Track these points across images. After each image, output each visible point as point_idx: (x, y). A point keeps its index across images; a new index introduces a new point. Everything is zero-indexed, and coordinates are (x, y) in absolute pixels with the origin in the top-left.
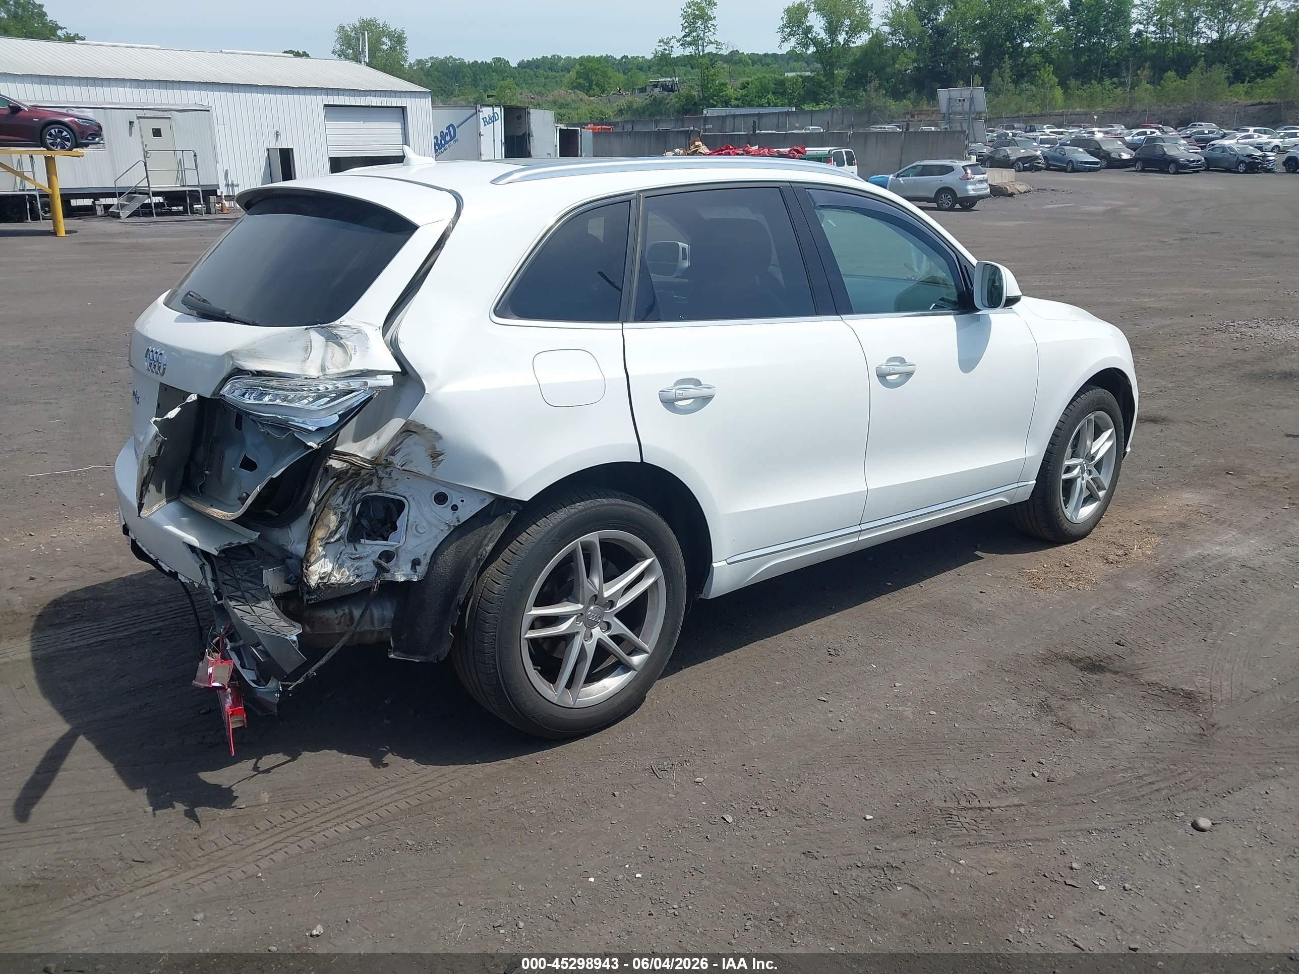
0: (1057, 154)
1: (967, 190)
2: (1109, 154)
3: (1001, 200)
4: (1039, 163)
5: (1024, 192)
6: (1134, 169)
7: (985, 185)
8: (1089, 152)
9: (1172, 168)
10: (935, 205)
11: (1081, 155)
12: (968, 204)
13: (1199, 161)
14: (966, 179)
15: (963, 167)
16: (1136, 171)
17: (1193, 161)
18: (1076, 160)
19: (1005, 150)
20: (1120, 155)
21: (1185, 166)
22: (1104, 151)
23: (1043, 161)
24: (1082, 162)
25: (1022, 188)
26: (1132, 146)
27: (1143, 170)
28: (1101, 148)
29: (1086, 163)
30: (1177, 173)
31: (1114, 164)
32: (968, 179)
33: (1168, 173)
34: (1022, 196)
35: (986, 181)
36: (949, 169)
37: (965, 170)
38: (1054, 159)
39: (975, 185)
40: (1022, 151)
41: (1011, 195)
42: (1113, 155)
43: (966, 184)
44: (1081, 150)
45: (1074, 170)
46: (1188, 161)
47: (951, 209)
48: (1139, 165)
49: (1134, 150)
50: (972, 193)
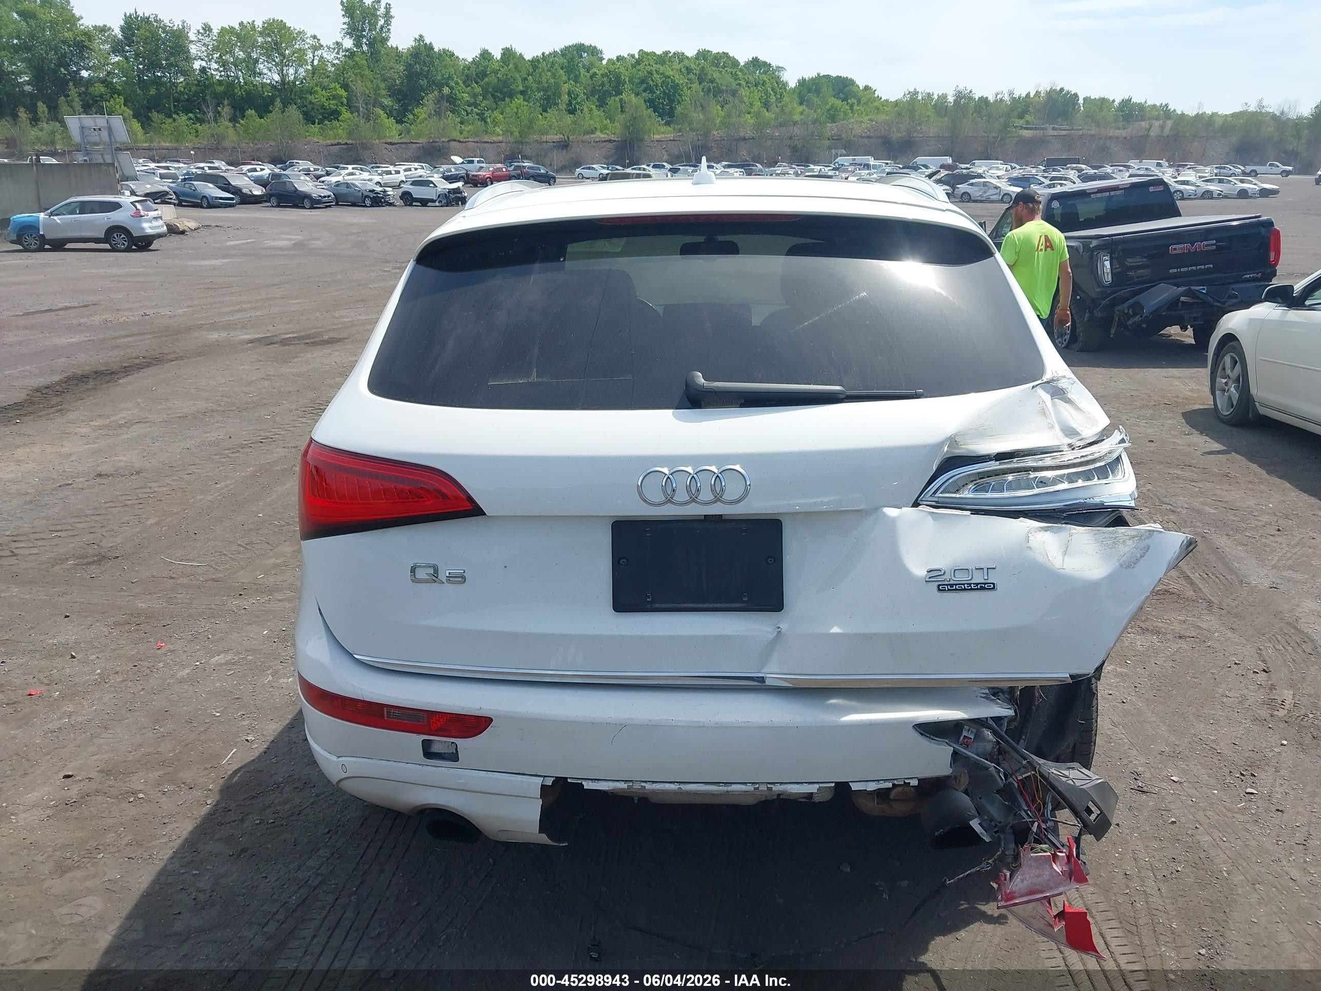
0: (187, 190)
1: (143, 229)
2: (240, 190)
3: (175, 238)
4: (171, 199)
5: (195, 229)
6: (269, 204)
7: (160, 222)
8: (219, 188)
9: (307, 203)
10: (107, 246)
11: (212, 191)
12: (143, 243)
13: (329, 196)
14: (138, 215)
15: (131, 203)
16: (272, 206)
17: (325, 197)
18: (210, 196)
19: (127, 185)
20: (251, 191)
21: (319, 202)
22: (234, 187)
23: (174, 197)
24: (216, 198)
25: (192, 225)
26: (259, 181)
27: (278, 206)
28: (230, 184)
29: (221, 198)
30: (312, 208)
31: (247, 200)
32: (141, 216)
33: (304, 208)
34: (194, 234)
35: (161, 218)
36: (116, 206)
37: (136, 207)
38: (185, 194)
39: (151, 222)
40: (148, 186)
41: (183, 232)
42: (244, 191)
43: (140, 222)
44: (211, 185)
45: (211, 206)
46: (320, 196)
47: (128, 250)
48: (274, 201)
49: (265, 186)
50: (149, 231)
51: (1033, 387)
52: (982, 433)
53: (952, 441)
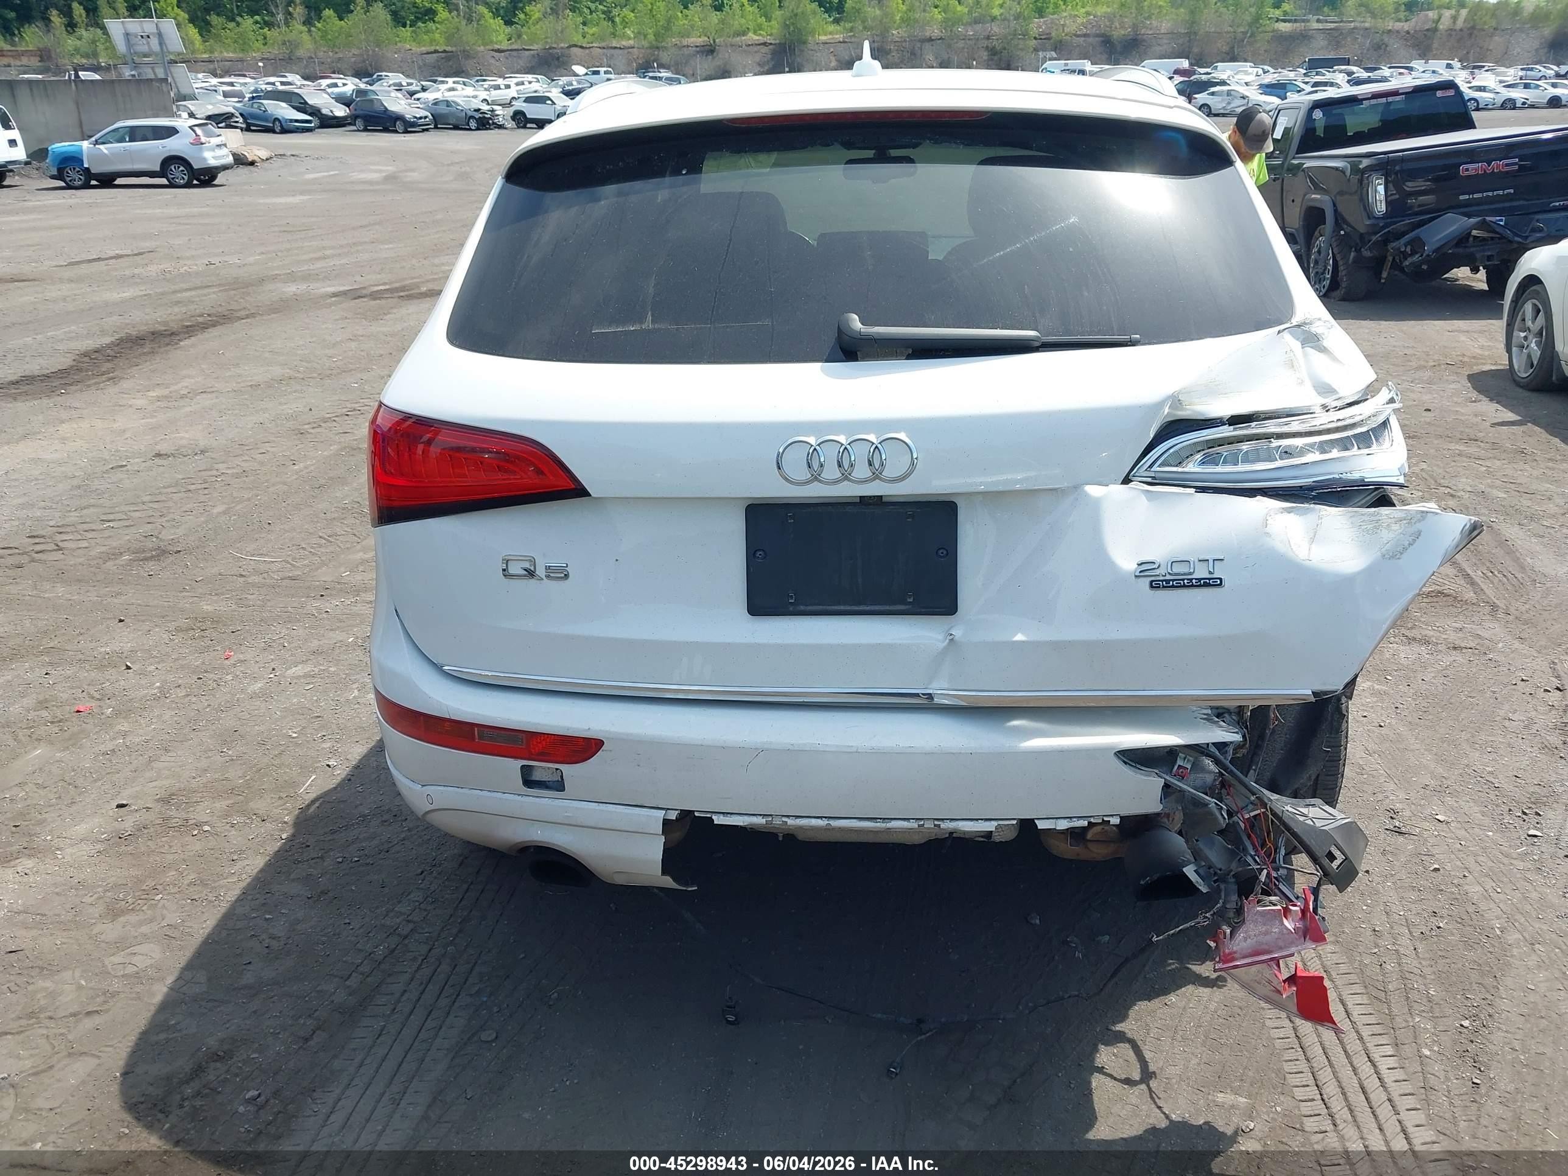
0: (255, 110)
1: (205, 159)
2: (319, 111)
3: (243, 171)
4: (237, 122)
5: (267, 159)
6: (354, 128)
7: (224, 151)
8: (294, 107)
9: (399, 126)
10: (164, 181)
11: (286, 112)
12: (205, 177)
13: (426, 117)
14: (198, 143)
15: (190, 127)
16: (358, 131)
17: (421, 118)
18: (284, 118)
19: (185, 106)
20: (332, 111)
21: (413, 125)
22: (311, 106)
23: (241, 120)
24: (291, 121)
25: (263, 154)
26: (346, 101)
27: (366, 130)
28: (306, 103)
29: (297, 121)
30: (406, 132)
31: (328, 122)
32: (202, 144)
33: (396, 132)
34: (266, 165)
35: (225, 145)
36: (171, 132)
37: (194, 131)
38: (254, 116)
39: (214, 151)
40: (210, 107)
41: (252, 163)
42: (325, 111)
43: (201, 150)
44: (283, 104)
45: (284, 131)
46: (416, 117)
47: (188, 185)
48: (360, 123)
49: (348, 105)
50: (213, 162)
51: (1279, 332)
52: (1213, 390)
53: (1175, 401)
